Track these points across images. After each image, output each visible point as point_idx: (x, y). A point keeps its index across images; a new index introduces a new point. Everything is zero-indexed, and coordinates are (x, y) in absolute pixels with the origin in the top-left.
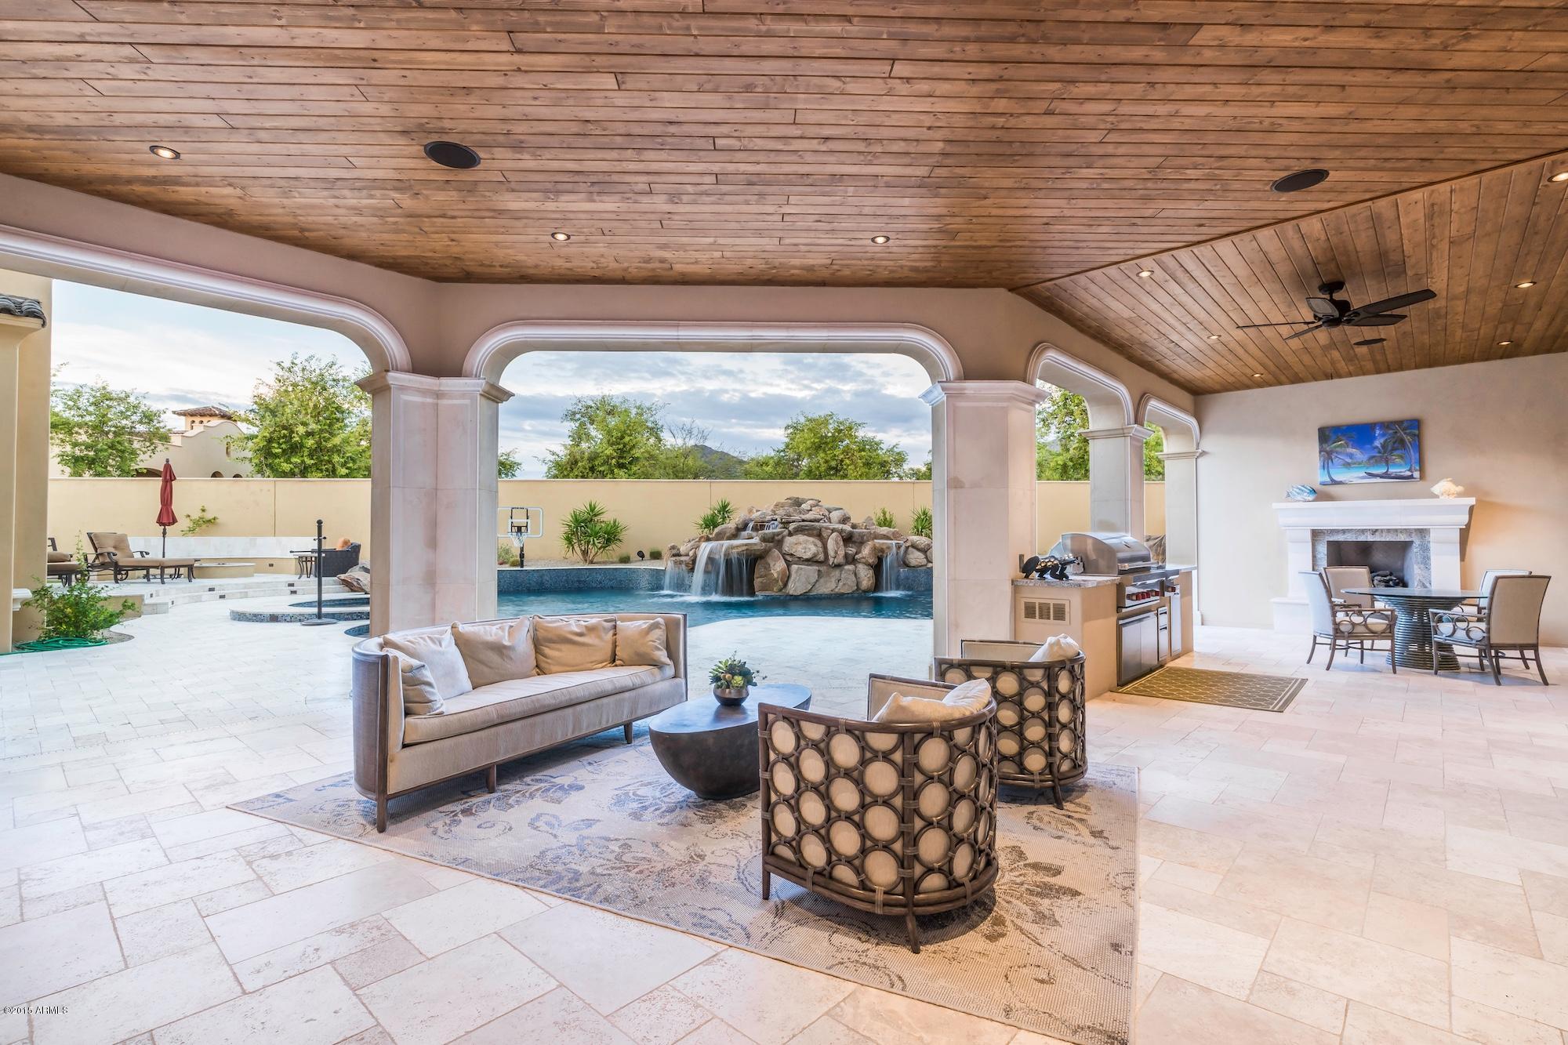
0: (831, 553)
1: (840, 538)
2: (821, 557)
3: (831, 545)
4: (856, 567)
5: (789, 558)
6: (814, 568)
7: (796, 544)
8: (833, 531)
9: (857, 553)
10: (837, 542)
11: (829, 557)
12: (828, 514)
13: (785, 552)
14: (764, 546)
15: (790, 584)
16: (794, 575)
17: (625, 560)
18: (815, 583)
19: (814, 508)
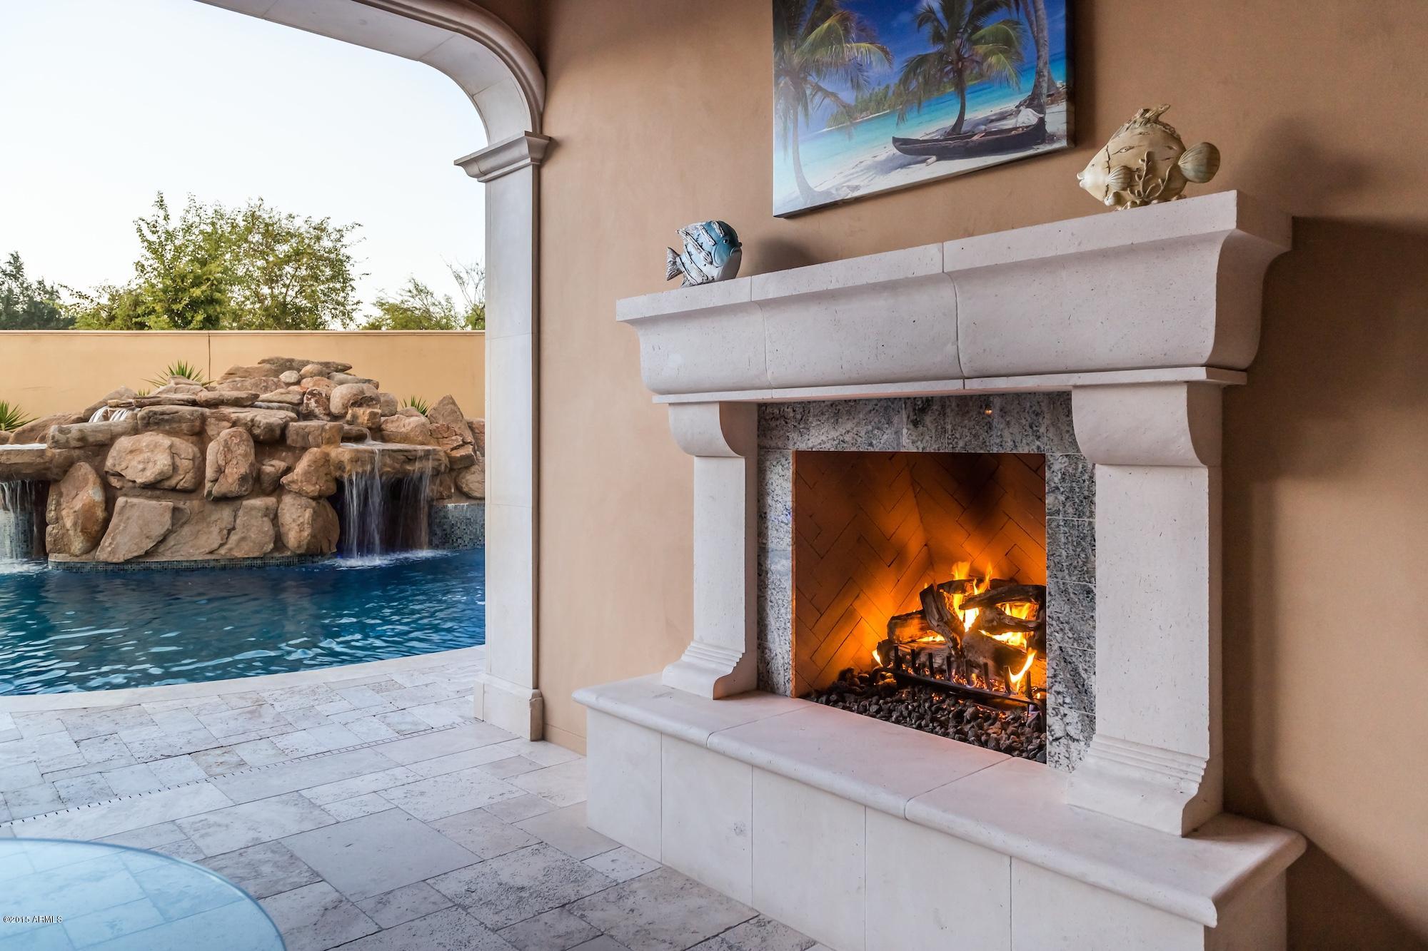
0: (211, 471)
1: (244, 441)
2: (185, 479)
3: (213, 451)
4: (279, 502)
5: (115, 482)
6: (164, 503)
7: (131, 452)
8: (236, 424)
9: (287, 471)
10: (228, 450)
11: (206, 479)
12: (329, 391)
13: (107, 469)
14: (49, 455)
15: (103, 540)
16: (114, 520)
18: (165, 537)
19: (305, 380)
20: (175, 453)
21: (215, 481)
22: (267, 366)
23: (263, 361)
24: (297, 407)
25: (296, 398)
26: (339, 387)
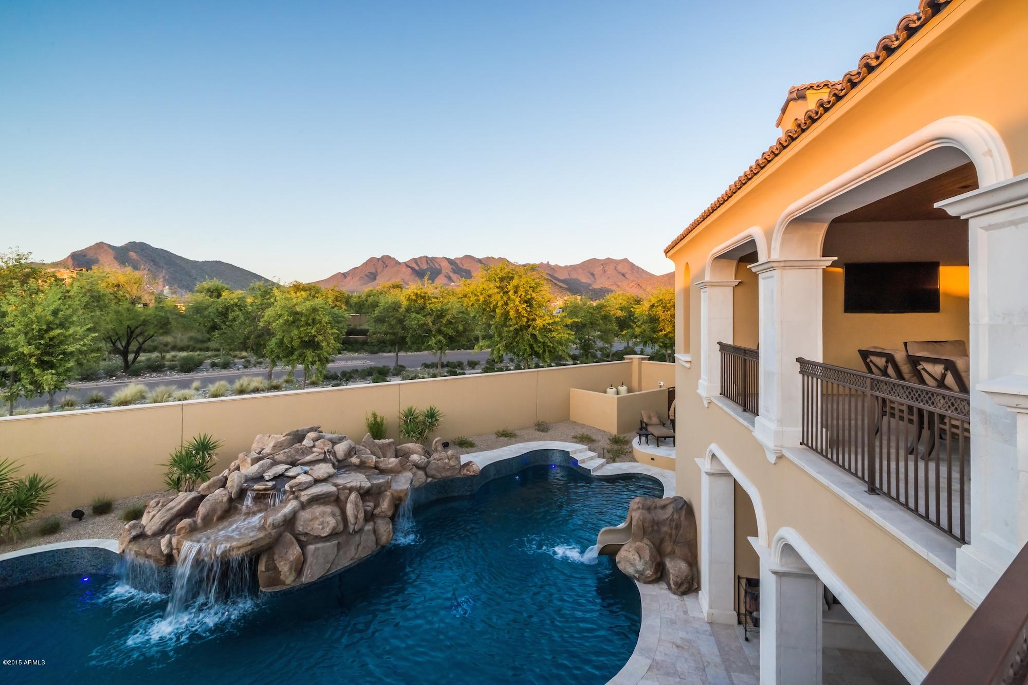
0: (351, 519)
1: (358, 499)
2: (341, 527)
3: (349, 509)
4: (375, 523)
5: (303, 538)
6: (334, 542)
7: (312, 520)
8: (351, 490)
9: (375, 507)
10: (356, 505)
11: (349, 524)
12: (333, 448)
13: (298, 533)
14: (273, 534)
15: (305, 571)
16: (310, 559)
17: (51, 529)
18: (334, 559)
19: (317, 443)
20: (334, 515)
21: (356, 523)
22: (289, 437)
23: (286, 435)
24: (324, 460)
25: (322, 456)
26: (339, 445)
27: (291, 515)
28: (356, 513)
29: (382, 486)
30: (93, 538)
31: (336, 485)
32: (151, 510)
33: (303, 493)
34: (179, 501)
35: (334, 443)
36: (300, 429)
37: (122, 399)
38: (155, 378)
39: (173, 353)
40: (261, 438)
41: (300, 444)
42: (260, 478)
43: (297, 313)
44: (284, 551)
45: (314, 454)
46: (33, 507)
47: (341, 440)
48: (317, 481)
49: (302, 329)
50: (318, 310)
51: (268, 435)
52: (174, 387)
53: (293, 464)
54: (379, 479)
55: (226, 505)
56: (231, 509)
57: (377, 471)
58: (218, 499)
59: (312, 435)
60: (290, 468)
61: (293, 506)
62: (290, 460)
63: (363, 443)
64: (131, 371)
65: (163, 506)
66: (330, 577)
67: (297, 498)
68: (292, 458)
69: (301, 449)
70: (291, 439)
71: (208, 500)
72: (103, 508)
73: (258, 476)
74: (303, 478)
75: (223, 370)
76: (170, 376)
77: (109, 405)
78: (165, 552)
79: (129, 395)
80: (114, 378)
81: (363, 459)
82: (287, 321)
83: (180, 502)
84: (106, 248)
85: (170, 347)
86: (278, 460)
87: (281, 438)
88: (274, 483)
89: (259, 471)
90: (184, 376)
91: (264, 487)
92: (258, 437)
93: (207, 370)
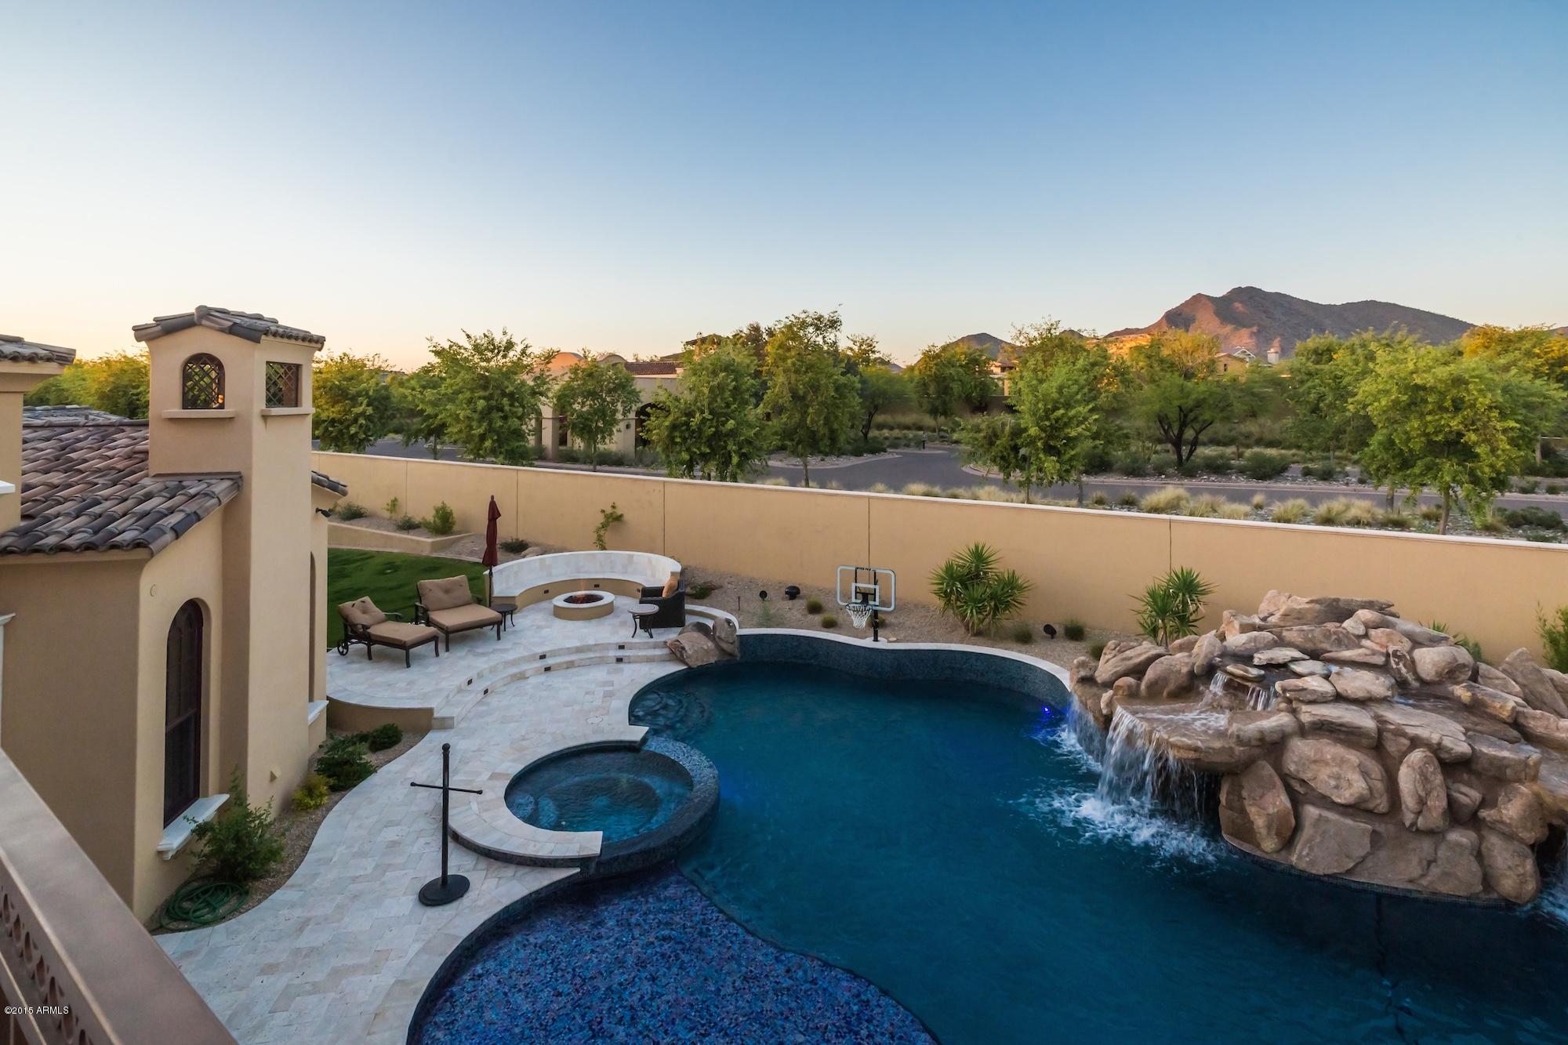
0: (1409, 800)
1: (1433, 768)
2: (1382, 804)
3: (1406, 778)
4: (1480, 837)
5: (1297, 787)
6: (1361, 824)
7: (1316, 762)
8: (1415, 742)
9: (1483, 804)
10: (1425, 778)
11: (1403, 807)
12: (1410, 652)
13: (1288, 772)
14: (1237, 753)
15: (1299, 847)
16: (1307, 832)
17: (1024, 638)
18: (1364, 859)
19: (1372, 632)
20: (1365, 774)
21: (1421, 814)
22: (1317, 607)
23: (1312, 602)
24: (1383, 669)
25: (1380, 660)
26: (1425, 650)
27: (1275, 737)
28: (1423, 794)
29: (1507, 767)
30: (1056, 664)
31: (1379, 719)
32: (1108, 652)
33: (1304, 708)
34: (1139, 652)
35: (1416, 643)
36: (1342, 598)
37: (1154, 504)
38: (1214, 482)
39: (1256, 449)
40: (1274, 597)
41: (1338, 624)
42: (1246, 658)
43: (1417, 387)
44: (1259, 791)
45: (1361, 651)
46: (1008, 605)
47: (1434, 641)
48: (1339, 698)
49: (1429, 418)
50: (1467, 383)
51: (1287, 594)
52: (1223, 498)
53: (1315, 655)
54: (1502, 748)
55: (1184, 679)
56: (1189, 688)
57: (1515, 733)
58: (1175, 667)
59: (1364, 614)
60: (1304, 660)
61: (1281, 722)
62: (1309, 646)
63: (1505, 666)
64: (1186, 469)
65: (1120, 652)
66: (1353, 885)
67: (1294, 712)
68: (1315, 644)
69: (1335, 633)
70: (1319, 611)
71: (1162, 663)
72: (1075, 633)
73: (1246, 653)
74: (1315, 684)
75: (1320, 482)
76: (1236, 482)
77: (1140, 510)
78: (1105, 712)
79: (1162, 500)
80: (1163, 476)
81: (1480, 696)
82: (1396, 402)
83: (1140, 655)
84: (1204, 300)
85: (1253, 439)
86: (1287, 639)
87: (1301, 603)
88: (1263, 672)
89: (1248, 646)
90: (1255, 484)
91: (1242, 672)
92: (1270, 593)
93: (1294, 480)
